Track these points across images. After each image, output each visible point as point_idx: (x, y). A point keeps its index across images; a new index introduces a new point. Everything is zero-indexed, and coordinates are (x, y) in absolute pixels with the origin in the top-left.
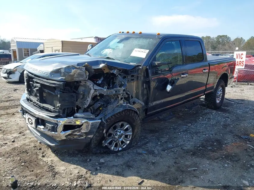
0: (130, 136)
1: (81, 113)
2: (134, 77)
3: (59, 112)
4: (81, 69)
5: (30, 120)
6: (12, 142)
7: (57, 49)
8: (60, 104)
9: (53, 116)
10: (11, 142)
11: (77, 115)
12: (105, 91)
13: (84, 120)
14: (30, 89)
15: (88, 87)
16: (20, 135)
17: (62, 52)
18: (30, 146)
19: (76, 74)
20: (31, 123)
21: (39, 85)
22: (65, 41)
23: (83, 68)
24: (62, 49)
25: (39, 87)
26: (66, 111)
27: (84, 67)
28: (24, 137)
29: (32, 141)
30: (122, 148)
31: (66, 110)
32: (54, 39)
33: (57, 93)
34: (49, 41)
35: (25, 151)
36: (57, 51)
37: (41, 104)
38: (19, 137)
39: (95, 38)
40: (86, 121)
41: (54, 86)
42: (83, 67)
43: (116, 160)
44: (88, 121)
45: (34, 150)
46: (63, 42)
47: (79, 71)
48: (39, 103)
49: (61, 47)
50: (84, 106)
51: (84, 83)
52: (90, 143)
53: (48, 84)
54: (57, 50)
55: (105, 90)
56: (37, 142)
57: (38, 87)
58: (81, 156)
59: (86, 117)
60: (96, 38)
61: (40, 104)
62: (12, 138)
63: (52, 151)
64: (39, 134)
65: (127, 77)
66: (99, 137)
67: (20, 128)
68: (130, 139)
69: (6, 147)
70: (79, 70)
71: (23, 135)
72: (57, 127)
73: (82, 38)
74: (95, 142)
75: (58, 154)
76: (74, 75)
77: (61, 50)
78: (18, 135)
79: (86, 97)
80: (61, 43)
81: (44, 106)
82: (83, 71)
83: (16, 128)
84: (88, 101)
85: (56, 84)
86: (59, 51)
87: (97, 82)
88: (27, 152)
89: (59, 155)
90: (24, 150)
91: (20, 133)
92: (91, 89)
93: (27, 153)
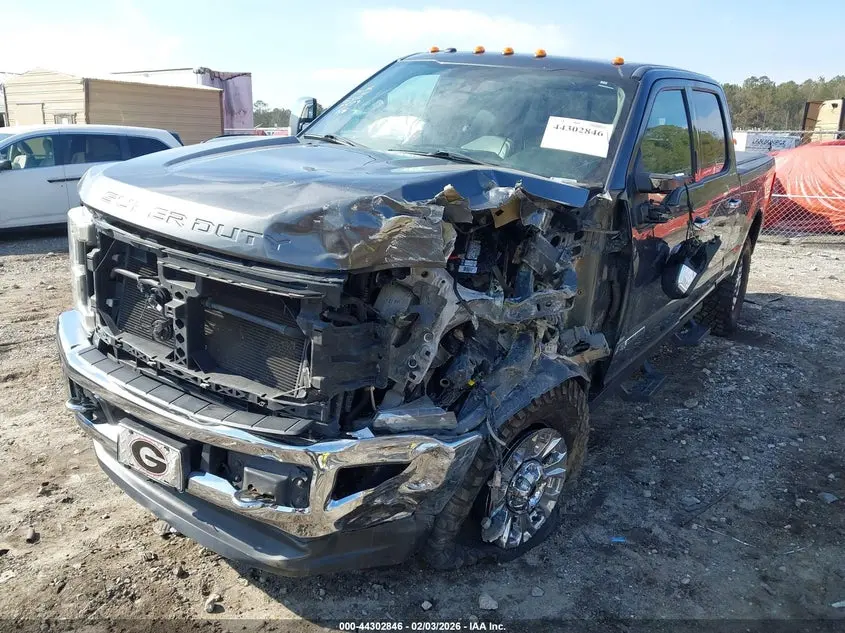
0: (556, 480)
1: (396, 408)
2: (584, 238)
3: (311, 413)
4: (424, 216)
5: (145, 452)
6: (29, 541)
7: (67, 112)
8: (319, 378)
9: (288, 433)
10: (22, 543)
11: (386, 418)
12: (496, 305)
13: (427, 441)
14: (110, 303)
15: (431, 295)
16: (45, 499)
17: (88, 121)
18: (130, 560)
19: (399, 239)
20: (154, 465)
21: (190, 286)
22: (96, 81)
23: (432, 207)
24: (87, 114)
25: (186, 296)
26: (339, 405)
27: (438, 203)
28: (74, 509)
29: (120, 532)
30: (530, 530)
31: (341, 398)
32: (48, 73)
33: (309, 326)
34: (26, 79)
35: (120, 590)
36: (65, 120)
37: (201, 375)
38: (46, 511)
39: (199, 72)
40: (434, 445)
41: (293, 294)
42: (433, 203)
43: (537, 591)
44: (442, 444)
45: (157, 579)
46: (88, 84)
47: (412, 223)
48: (184, 369)
49: (82, 105)
50: (414, 377)
51: (420, 278)
52: (430, 534)
53: (262, 288)
54: (63, 116)
55: (499, 302)
56: (144, 528)
57: (179, 296)
58: (386, 586)
59: (423, 426)
60: (202, 71)
61: (193, 373)
62: (18, 518)
63: (243, 576)
64: (189, 511)
65: (564, 241)
66: (468, 504)
67: (34, 465)
68: (557, 491)
69: (11, 574)
70: (415, 219)
71: (64, 501)
72: (307, 485)
73: (146, 72)
74: (455, 526)
75: (277, 590)
76: (386, 242)
77: (82, 116)
78: (41, 503)
79: (417, 335)
80: (82, 87)
81: (218, 387)
82: (432, 223)
83: (12, 466)
84: (428, 353)
85: (304, 285)
86: (73, 118)
87: (461, 269)
88: (127, 593)
89: (283, 591)
90: (110, 586)
91: (45, 493)
92: (444, 302)
93: (133, 598)
